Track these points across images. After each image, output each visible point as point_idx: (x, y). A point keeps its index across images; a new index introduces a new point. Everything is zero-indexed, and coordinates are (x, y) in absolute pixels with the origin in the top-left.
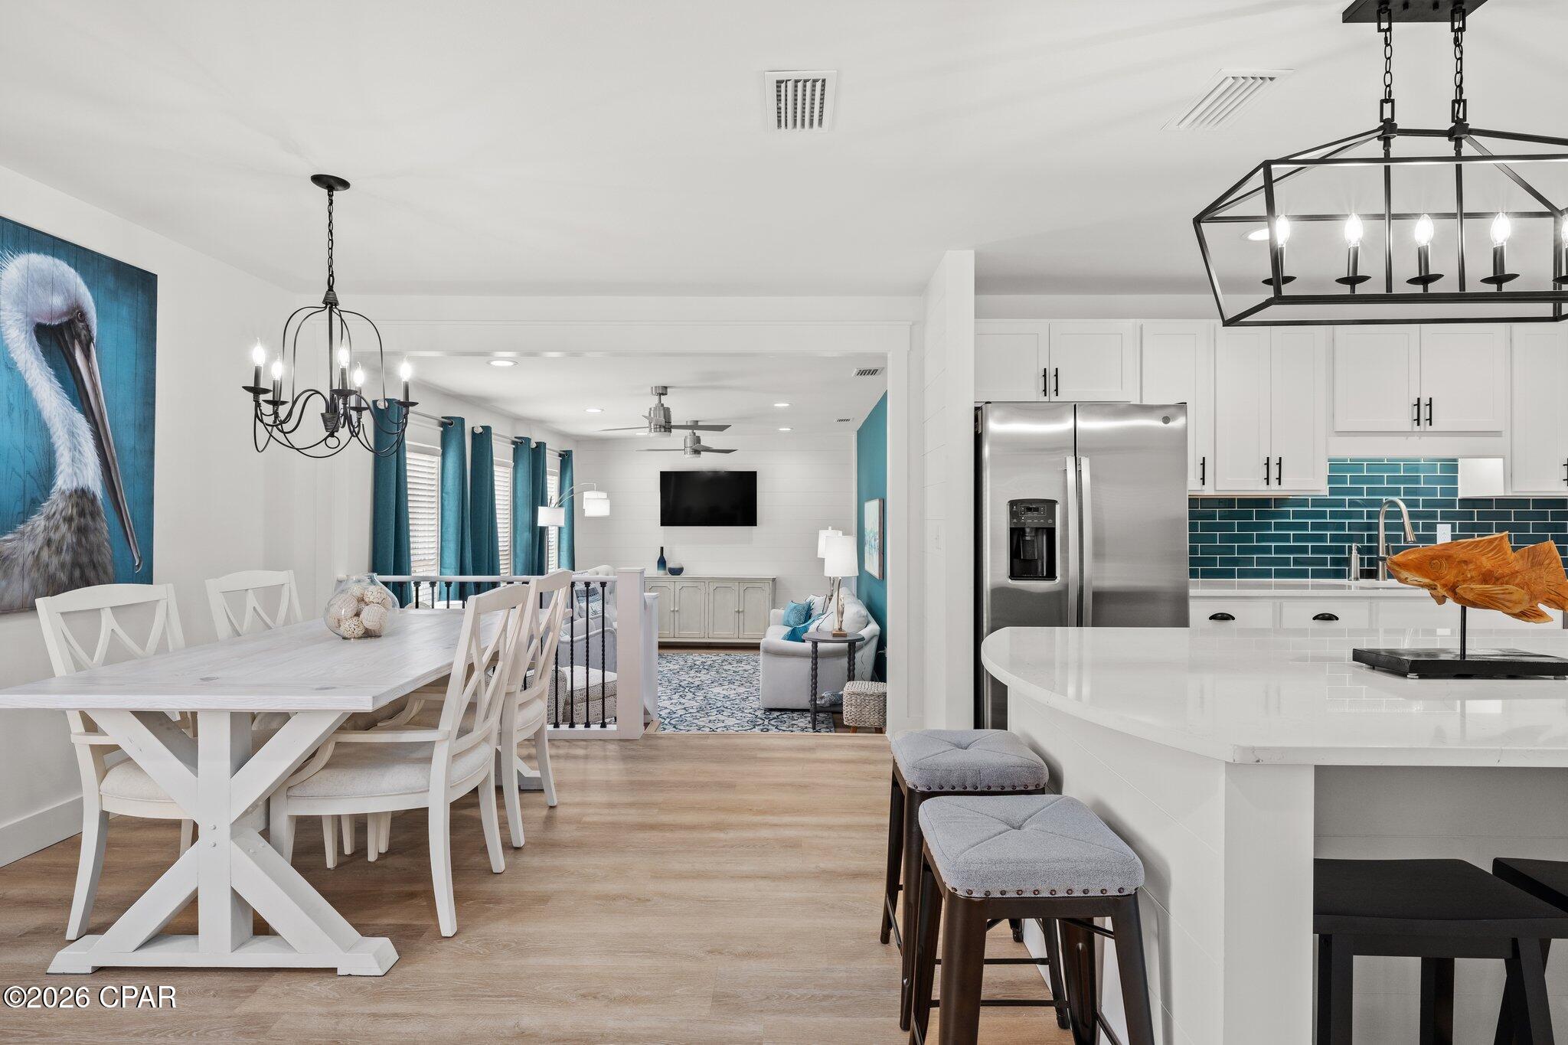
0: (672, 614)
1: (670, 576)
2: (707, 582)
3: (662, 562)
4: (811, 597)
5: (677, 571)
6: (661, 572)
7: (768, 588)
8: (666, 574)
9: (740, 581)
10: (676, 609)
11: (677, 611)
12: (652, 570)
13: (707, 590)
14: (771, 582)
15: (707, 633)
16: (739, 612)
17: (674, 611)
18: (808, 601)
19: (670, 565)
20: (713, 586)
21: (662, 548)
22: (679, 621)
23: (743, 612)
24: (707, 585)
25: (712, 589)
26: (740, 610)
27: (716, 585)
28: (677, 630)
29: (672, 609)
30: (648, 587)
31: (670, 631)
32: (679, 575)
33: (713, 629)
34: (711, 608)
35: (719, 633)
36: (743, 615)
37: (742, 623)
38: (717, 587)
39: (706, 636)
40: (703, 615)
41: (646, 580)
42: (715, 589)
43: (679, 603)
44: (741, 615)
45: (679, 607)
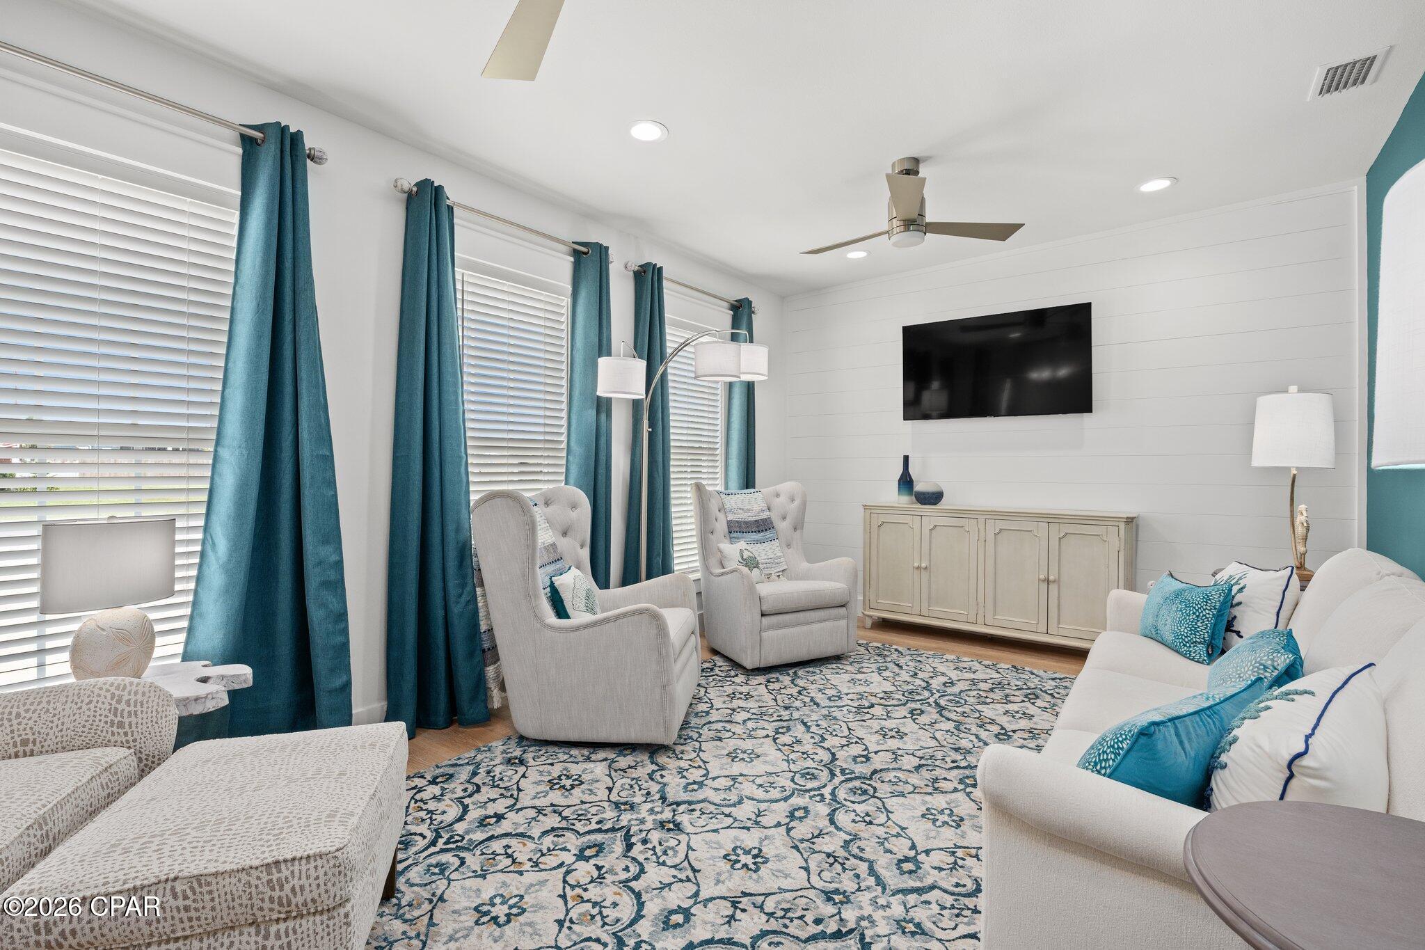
0: (916, 572)
1: (917, 506)
2: (981, 521)
3: (906, 482)
4: (1232, 570)
5: (932, 498)
6: (905, 500)
7: (1116, 538)
8: (914, 503)
9: (1051, 519)
10: (924, 565)
11: (926, 568)
12: (891, 495)
13: (982, 534)
14: (1122, 526)
15: (981, 612)
16: (1047, 582)
17: (919, 568)
18: (1223, 576)
19: (919, 487)
20: (993, 526)
21: (906, 459)
22: (929, 587)
23: (1057, 582)
24: (982, 527)
25: (991, 536)
26: (1052, 577)
27: (1001, 525)
28: (925, 605)
29: (916, 565)
30: (875, 524)
31: (912, 604)
32: (935, 504)
33: (995, 611)
34: (990, 569)
35: (1007, 618)
36: (1056, 589)
37: (1056, 605)
38: (1001, 530)
39: (980, 620)
40: (973, 582)
41: (872, 511)
42: (998, 533)
43: (930, 554)
44: (1053, 587)
45: (930, 561)
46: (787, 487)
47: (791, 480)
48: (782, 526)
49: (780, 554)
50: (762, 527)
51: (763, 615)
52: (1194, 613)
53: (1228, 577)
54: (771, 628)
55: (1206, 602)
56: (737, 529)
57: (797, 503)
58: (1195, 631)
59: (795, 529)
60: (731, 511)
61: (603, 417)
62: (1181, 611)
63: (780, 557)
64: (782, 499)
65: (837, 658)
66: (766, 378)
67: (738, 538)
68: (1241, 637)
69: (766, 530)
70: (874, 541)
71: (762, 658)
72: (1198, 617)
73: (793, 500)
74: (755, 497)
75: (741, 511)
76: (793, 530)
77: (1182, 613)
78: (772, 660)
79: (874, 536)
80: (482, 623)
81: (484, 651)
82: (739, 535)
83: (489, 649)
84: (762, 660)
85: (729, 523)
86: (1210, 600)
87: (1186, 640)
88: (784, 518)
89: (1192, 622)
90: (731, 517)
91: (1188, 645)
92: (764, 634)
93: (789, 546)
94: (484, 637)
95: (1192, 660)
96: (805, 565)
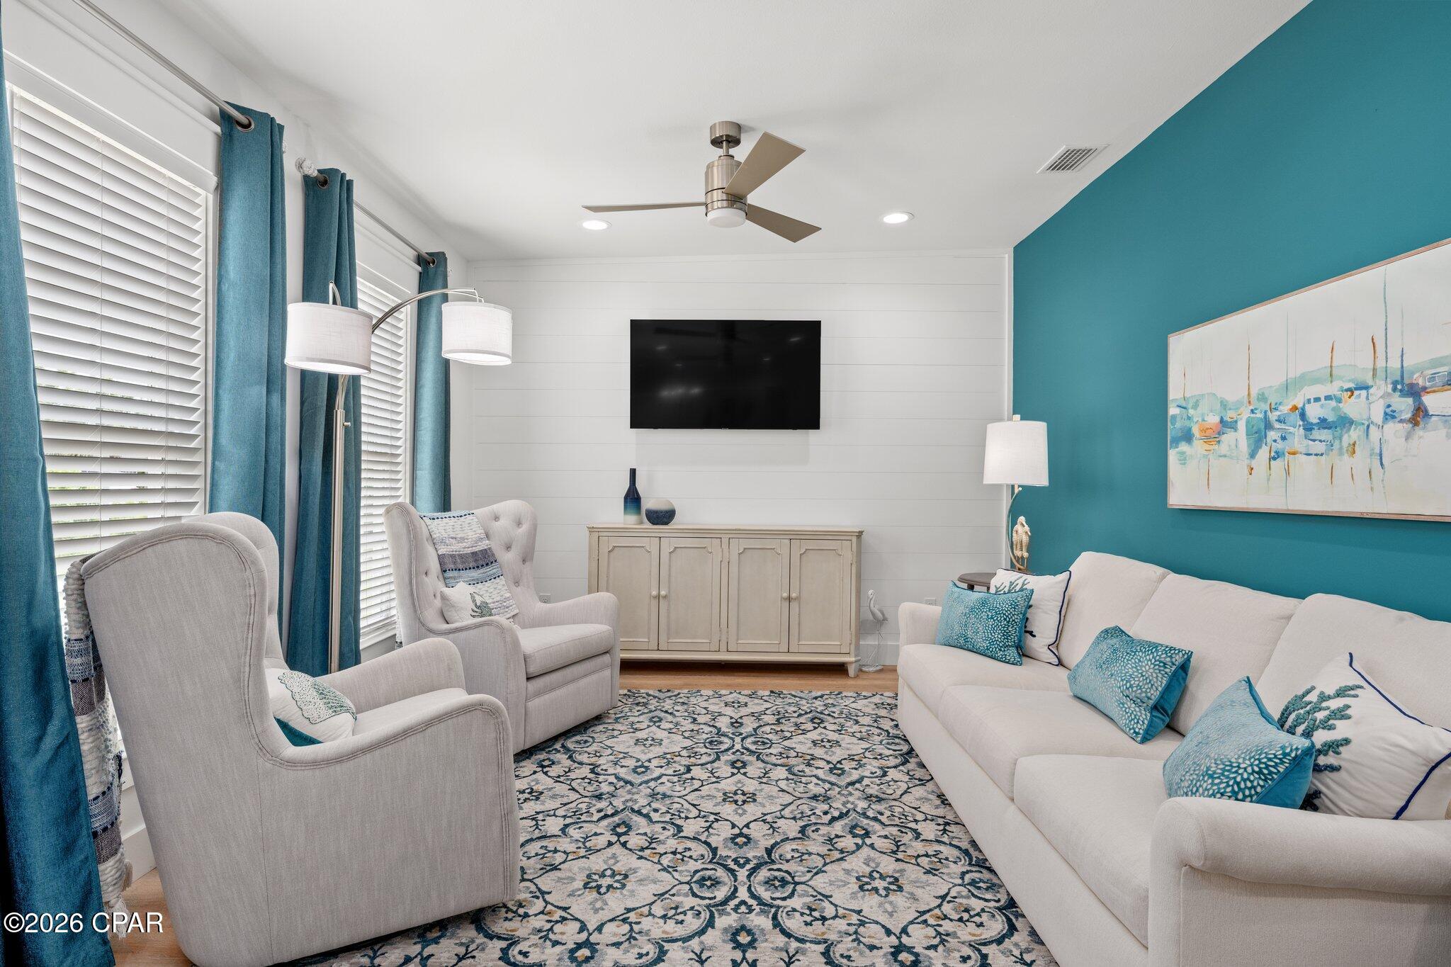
0: (655, 602)
1: (648, 525)
2: (725, 541)
3: (633, 499)
5: (662, 517)
6: (631, 519)
7: (848, 554)
8: (641, 523)
9: (793, 536)
10: (663, 593)
11: (665, 597)
12: (615, 514)
13: (726, 554)
14: (854, 539)
15: (725, 640)
16: (789, 599)
17: (658, 597)
19: (648, 503)
20: (737, 547)
21: (633, 472)
22: (668, 617)
23: (798, 599)
24: (725, 545)
25: (734, 558)
26: (794, 595)
27: (745, 544)
28: (662, 638)
29: (654, 593)
30: (605, 549)
31: (649, 638)
32: (667, 523)
33: (738, 635)
34: (733, 591)
35: (750, 642)
36: (797, 605)
37: (797, 622)
38: (745, 549)
39: (723, 648)
40: (716, 607)
41: (601, 534)
42: (741, 553)
43: (669, 582)
44: (794, 605)
45: (669, 588)
46: (509, 507)
47: (511, 498)
48: (507, 558)
49: (508, 595)
50: (482, 560)
51: (528, 679)
52: (1005, 619)
53: (1008, 585)
54: (539, 694)
55: (1015, 608)
56: (452, 566)
57: (525, 527)
58: (1006, 635)
59: (524, 561)
60: (442, 541)
61: (275, 398)
62: (992, 618)
63: (508, 599)
64: (504, 523)
65: (598, 719)
66: (507, 362)
67: (454, 578)
68: (1034, 636)
69: (487, 564)
70: (603, 569)
71: (528, 738)
72: (1008, 622)
73: (519, 524)
74: (467, 521)
75: (454, 541)
76: (521, 563)
77: (994, 621)
78: (539, 736)
79: (603, 563)
80: (89, 782)
81: (95, 834)
82: (455, 573)
83: (105, 829)
84: (527, 740)
85: (441, 558)
86: (1017, 606)
87: (1001, 645)
88: (508, 548)
89: (1004, 627)
90: (443, 550)
91: (1003, 649)
92: (530, 704)
93: (517, 583)
94: (94, 809)
95: (1008, 663)
96: (541, 607)
